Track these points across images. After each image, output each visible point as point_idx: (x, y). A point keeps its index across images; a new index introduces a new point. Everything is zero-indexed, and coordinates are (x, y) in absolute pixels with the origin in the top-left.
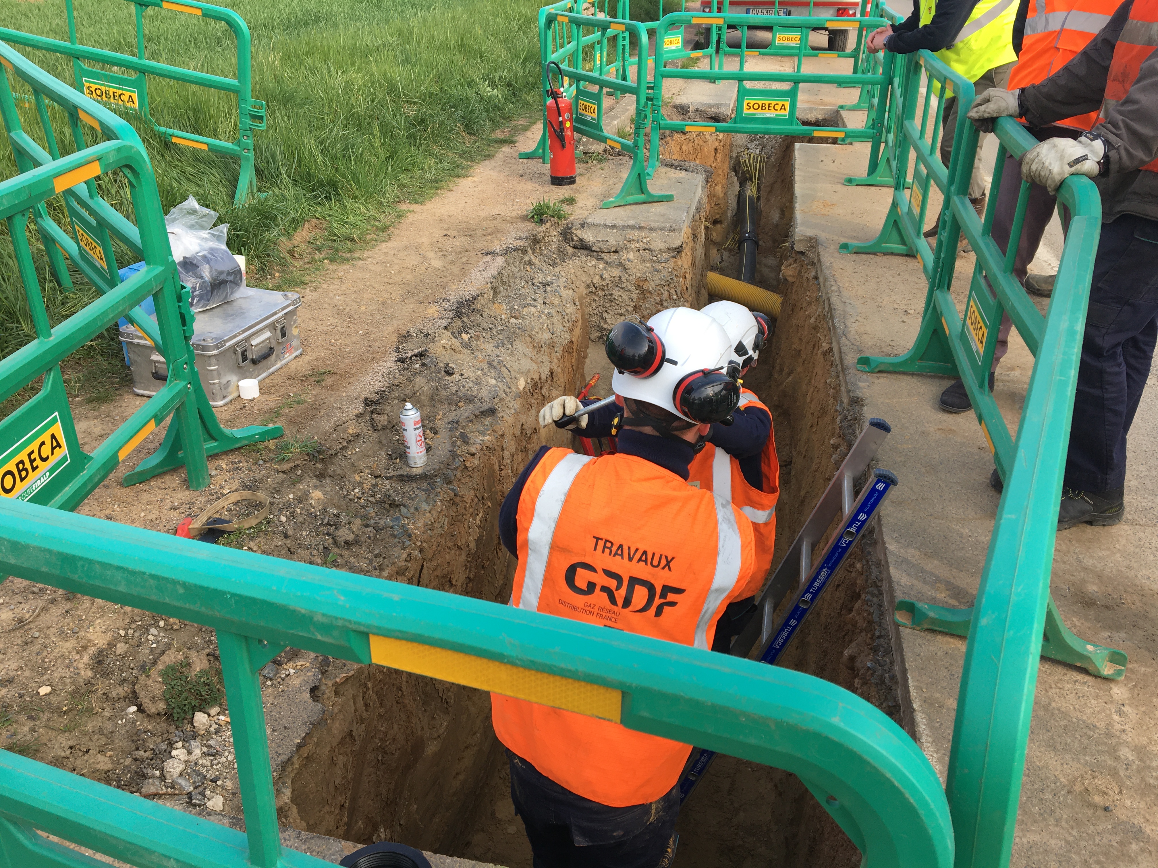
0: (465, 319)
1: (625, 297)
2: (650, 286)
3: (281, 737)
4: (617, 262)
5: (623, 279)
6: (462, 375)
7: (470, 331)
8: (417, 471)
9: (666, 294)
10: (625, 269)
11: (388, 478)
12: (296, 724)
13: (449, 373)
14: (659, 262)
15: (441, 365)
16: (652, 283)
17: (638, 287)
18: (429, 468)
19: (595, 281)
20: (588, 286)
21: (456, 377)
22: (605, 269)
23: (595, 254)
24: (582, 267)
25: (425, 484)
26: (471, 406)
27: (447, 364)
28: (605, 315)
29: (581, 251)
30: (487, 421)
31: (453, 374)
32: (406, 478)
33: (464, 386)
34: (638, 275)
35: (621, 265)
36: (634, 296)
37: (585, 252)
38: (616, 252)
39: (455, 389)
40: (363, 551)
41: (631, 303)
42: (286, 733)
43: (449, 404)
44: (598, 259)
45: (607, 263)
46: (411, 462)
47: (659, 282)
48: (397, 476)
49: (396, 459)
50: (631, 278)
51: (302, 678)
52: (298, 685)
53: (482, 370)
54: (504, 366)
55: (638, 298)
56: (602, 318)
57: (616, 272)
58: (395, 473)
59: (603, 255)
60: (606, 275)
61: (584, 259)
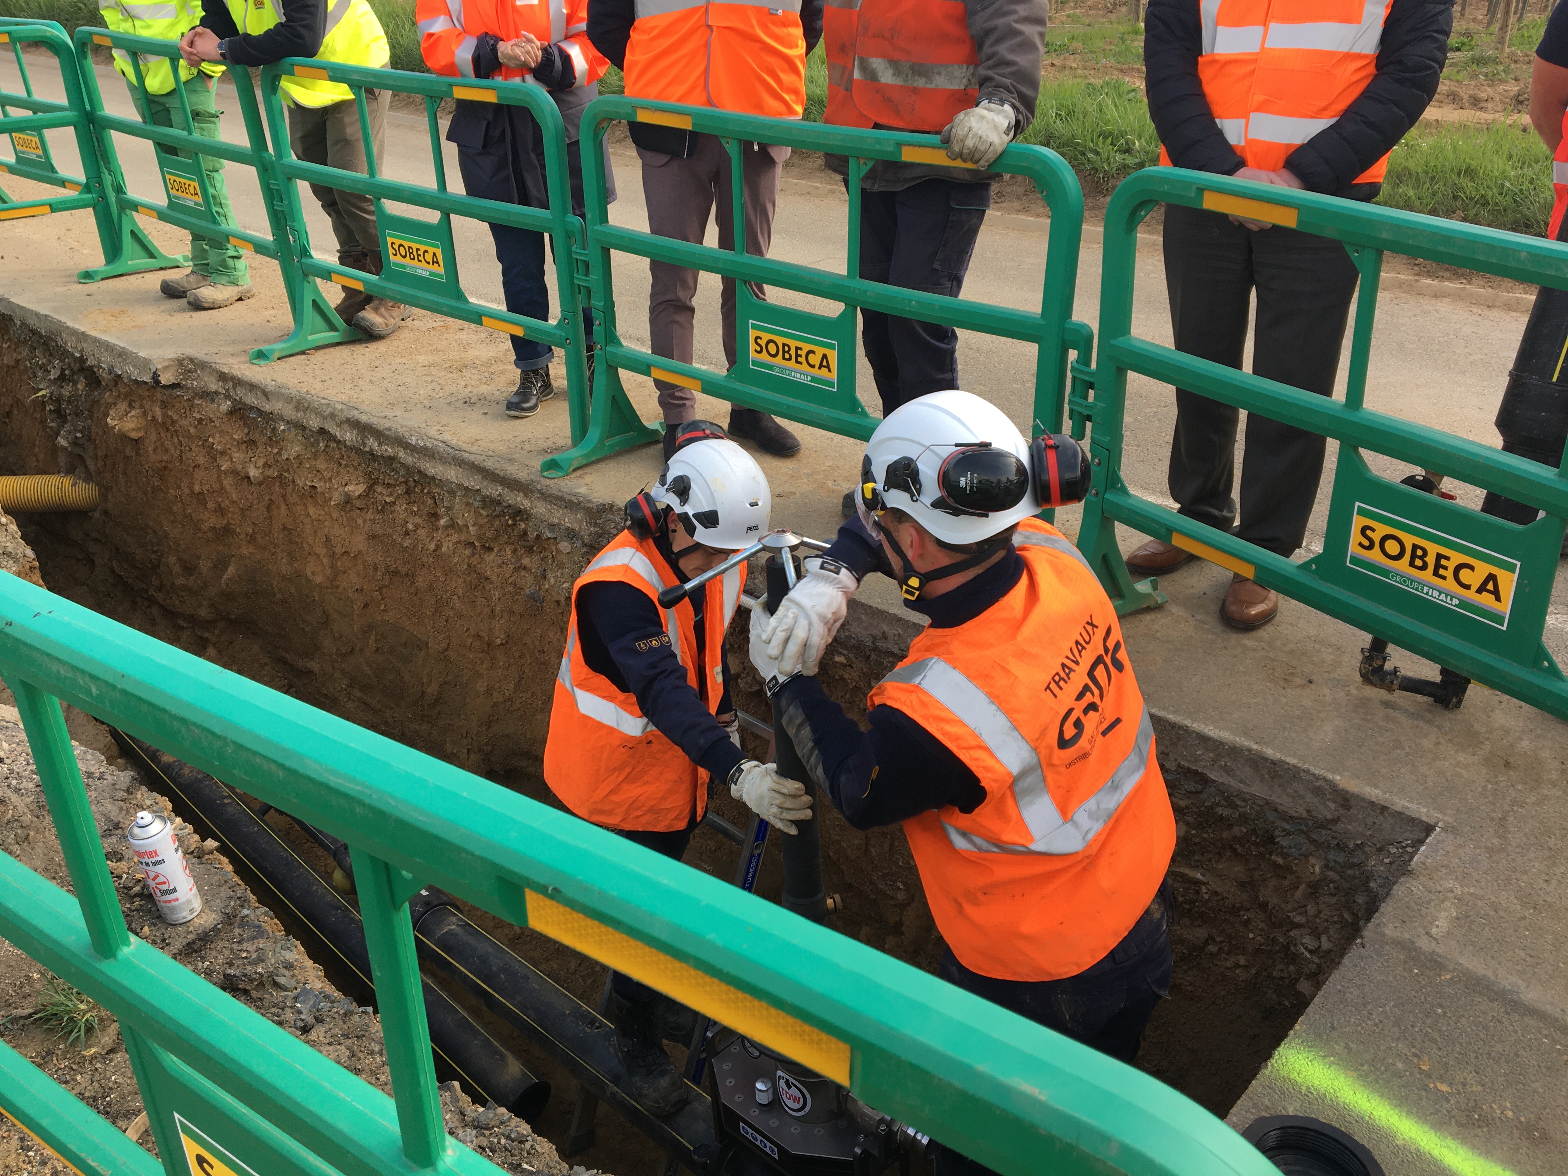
46: (175, 916)
48: (179, 953)
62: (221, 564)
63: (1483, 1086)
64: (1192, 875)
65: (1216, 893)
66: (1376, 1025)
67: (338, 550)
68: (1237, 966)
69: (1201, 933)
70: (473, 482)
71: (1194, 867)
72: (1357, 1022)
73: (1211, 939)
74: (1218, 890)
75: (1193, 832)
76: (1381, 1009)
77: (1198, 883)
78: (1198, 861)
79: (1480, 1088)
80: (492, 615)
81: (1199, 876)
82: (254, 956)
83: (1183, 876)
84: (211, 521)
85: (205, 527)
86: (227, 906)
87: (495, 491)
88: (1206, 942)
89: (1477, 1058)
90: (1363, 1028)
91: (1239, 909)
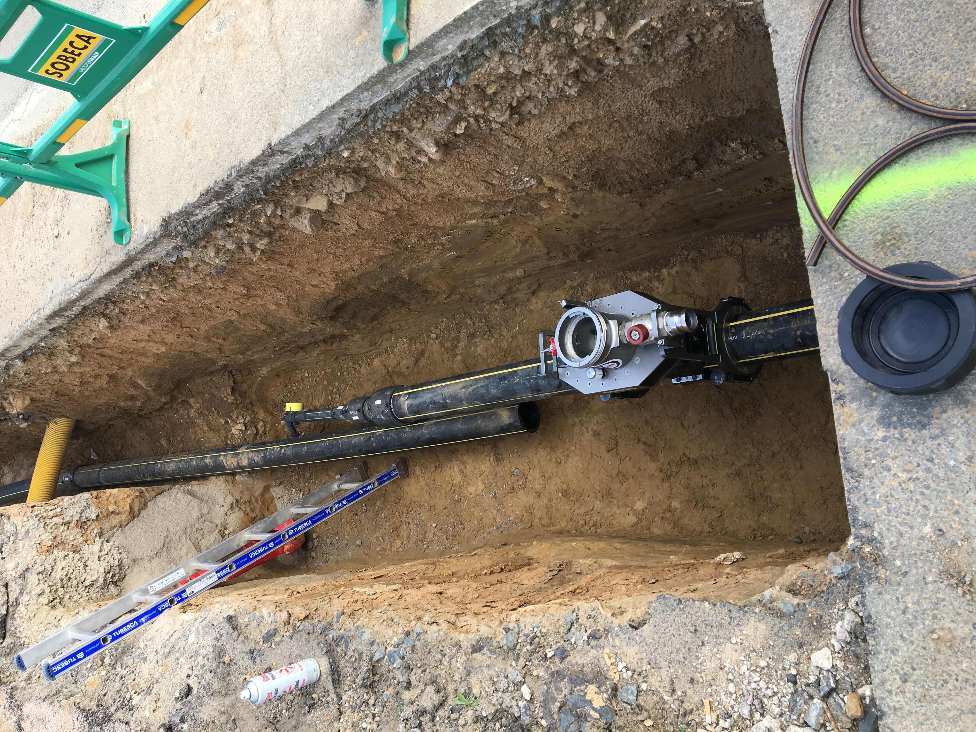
0: (112, 709)
1: (64, 564)
2: (47, 539)
3: (709, 628)
4: (20, 581)
5: (41, 569)
6: (188, 676)
7: (128, 697)
8: (324, 664)
9: (55, 520)
10: (27, 569)
11: (340, 698)
12: (687, 620)
13: (189, 690)
14: (16, 533)
15: (179, 705)
16: (43, 537)
17: (50, 550)
18: (318, 651)
19: (46, 601)
20: (53, 607)
21: (192, 682)
22: (29, 593)
23: (11, 609)
24: (30, 619)
25: (339, 649)
26: (228, 647)
27: (177, 699)
28: (87, 583)
29: (8, 627)
30: (243, 621)
31: (188, 685)
32: (336, 676)
33: (203, 666)
34: (34, 553)
35: (22, 576)
36: (62, 554)
37: (9, 622)
38: (6, 586)
39: (208, 676)
40: (442, 671)
41: (70, 556)
42: (702, 628)
43: (229, 674)
44: (17, 604)
45: (21, 593)
46: (315, 676)
47: (41, 530)
48: (336, 688)
49: (313, 699)
50: (38, 561)
51: (625, 648)
52: (636, 648)
53: (178, 659)
54: (168, 640)
55: (64, 549)
56: (91, 585)
57: (32, 578)
58: (332, 691)
59: (11, 600)
60: (38, 591)
61: (18, 621)
62: (135, 386)
63: (948, 68)
64: (638, 28)
65: (662, 18)
66: (839, 102)
67: (146, 338)
68: (721, 33)
69: (682, 41)
70: (117, 280)
71: (635, 20)
72: (825, 115)
73: (690, 37)
74: (661, 15)
75: (608, 8)
76: (831, 82)
77: (646, 25)
78: (631, 16)
79: (947, 73)
80: (224, 289)
81: (643, 22)
82: (356, 655)
83: (635, 33)
84: (103, 382)
85: (105, 385)
86: (322, 650)
87: (128, 272)
88: (691, 40)
89: (925, 44)
90: (833, 116)
91: (685, 9)
